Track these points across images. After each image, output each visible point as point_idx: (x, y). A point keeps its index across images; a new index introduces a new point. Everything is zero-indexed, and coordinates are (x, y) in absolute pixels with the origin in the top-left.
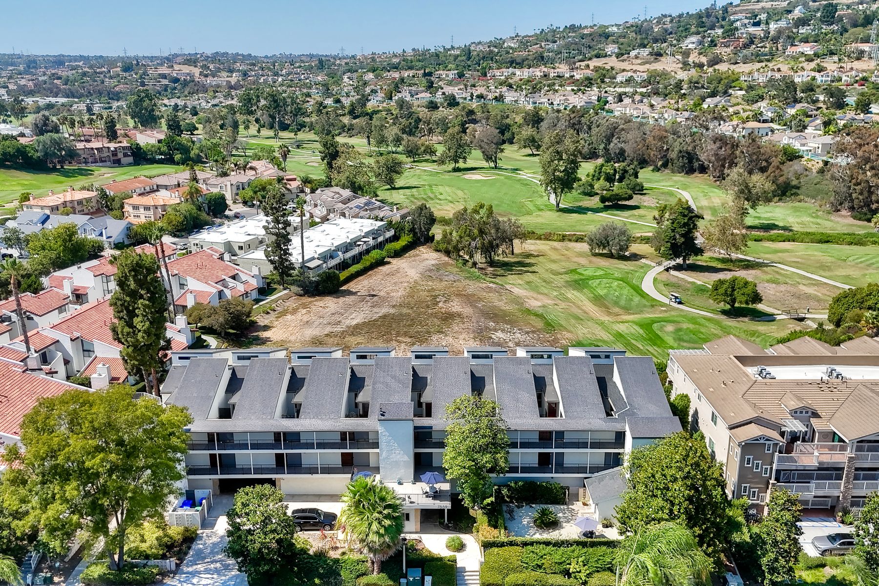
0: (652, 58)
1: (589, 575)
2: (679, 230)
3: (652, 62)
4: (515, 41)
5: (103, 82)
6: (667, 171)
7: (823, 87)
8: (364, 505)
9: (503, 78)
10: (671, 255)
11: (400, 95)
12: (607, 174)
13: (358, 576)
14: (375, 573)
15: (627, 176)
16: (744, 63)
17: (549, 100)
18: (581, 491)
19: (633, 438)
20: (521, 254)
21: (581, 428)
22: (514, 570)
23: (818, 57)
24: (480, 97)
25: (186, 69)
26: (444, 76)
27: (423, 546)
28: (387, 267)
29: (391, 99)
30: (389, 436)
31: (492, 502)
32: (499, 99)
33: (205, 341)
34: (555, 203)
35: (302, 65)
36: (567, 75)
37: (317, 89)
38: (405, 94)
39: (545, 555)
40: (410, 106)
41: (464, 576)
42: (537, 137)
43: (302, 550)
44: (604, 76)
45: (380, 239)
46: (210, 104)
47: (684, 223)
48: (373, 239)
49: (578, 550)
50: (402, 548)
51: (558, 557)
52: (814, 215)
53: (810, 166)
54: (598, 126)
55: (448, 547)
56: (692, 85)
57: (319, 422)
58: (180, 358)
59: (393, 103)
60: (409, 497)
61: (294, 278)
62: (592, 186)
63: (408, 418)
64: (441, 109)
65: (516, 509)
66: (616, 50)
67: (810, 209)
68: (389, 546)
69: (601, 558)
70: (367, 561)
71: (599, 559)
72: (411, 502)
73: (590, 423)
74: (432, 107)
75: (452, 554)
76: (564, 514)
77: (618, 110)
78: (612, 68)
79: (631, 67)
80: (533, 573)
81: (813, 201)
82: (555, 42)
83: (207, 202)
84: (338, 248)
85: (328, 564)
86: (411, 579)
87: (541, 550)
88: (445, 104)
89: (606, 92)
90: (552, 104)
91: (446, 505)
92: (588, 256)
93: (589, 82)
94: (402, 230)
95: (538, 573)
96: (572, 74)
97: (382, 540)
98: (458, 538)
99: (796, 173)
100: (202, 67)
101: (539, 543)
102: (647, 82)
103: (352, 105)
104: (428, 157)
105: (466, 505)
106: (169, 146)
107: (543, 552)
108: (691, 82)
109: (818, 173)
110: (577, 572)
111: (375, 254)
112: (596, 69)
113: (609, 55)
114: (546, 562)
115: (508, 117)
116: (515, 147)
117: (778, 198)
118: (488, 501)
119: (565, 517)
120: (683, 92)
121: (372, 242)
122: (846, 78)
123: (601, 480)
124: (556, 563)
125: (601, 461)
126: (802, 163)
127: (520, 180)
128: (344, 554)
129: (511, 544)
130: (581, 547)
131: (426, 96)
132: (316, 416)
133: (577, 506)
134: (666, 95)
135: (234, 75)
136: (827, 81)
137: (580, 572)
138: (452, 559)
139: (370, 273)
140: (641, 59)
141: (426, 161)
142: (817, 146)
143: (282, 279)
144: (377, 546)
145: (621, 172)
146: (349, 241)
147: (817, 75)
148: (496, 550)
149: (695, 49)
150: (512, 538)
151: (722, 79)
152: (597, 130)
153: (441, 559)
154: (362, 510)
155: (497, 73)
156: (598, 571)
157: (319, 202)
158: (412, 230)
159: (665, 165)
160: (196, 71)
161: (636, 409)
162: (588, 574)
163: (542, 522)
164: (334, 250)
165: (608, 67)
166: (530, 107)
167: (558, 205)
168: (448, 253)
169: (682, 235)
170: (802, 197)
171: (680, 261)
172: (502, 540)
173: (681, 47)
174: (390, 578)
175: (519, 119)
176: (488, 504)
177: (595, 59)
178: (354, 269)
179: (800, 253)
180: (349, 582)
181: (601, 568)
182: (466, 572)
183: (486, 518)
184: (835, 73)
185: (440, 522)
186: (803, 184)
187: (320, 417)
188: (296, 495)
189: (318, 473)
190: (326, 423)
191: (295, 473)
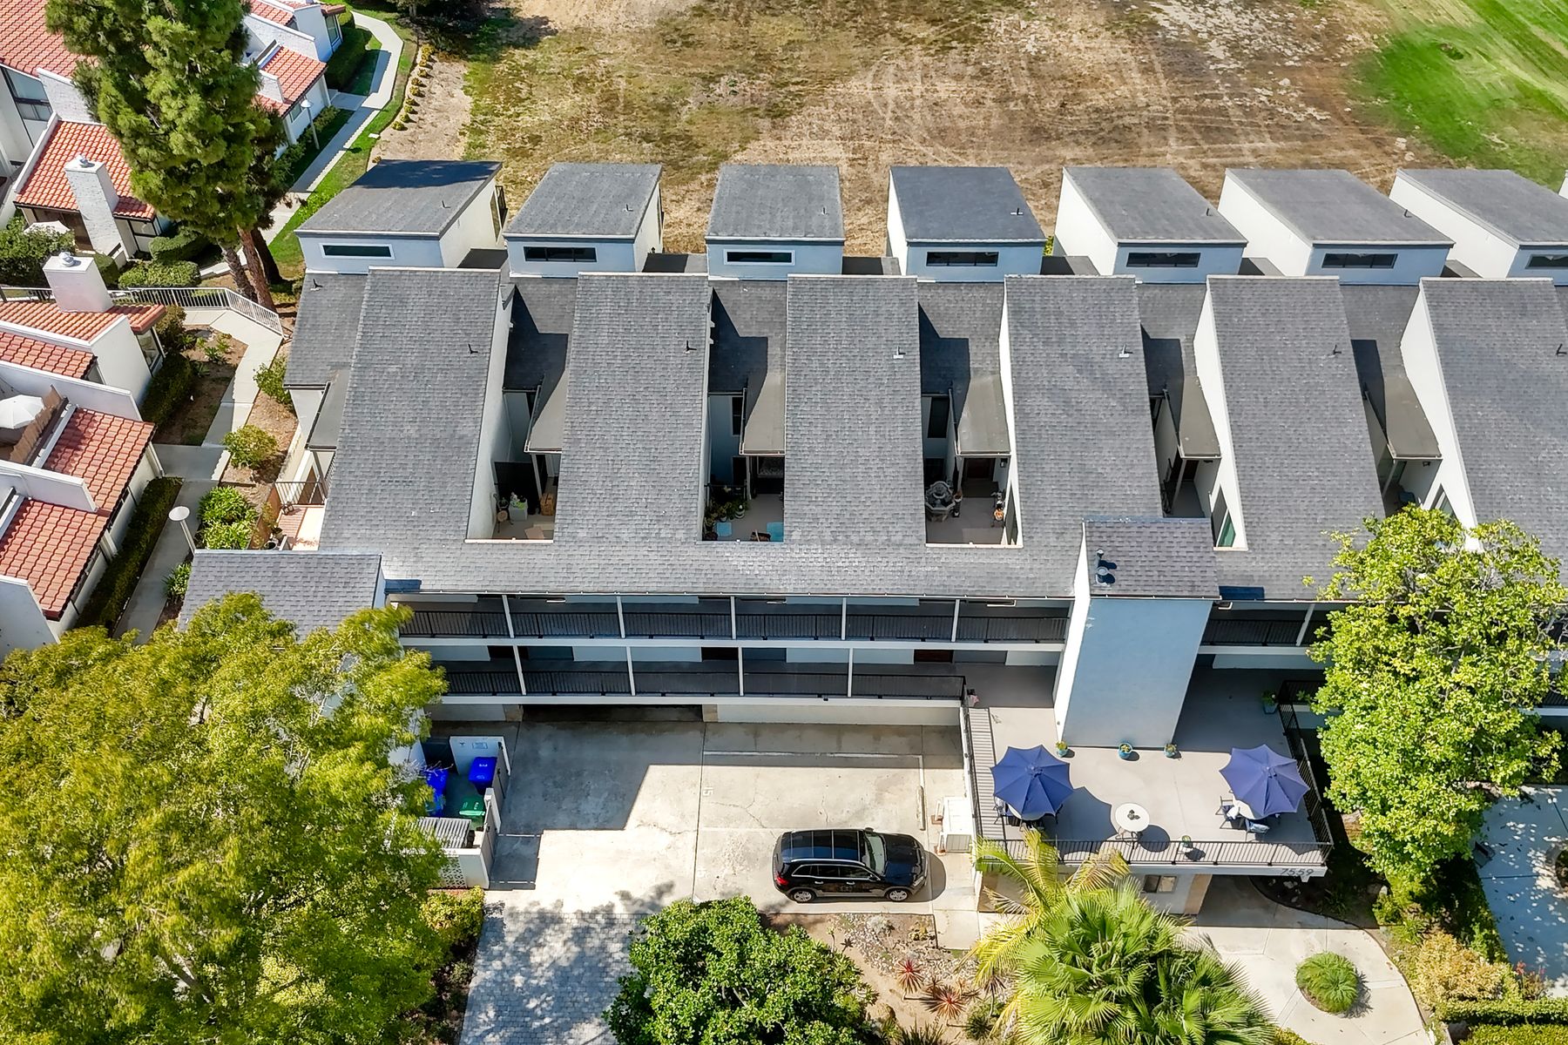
33: (367, 35)
57: (857, 558)
58: (330, 251)
63: (1203, 591)
91: (1312, 869)
129: (1545, 1020)
132: (843, 531)
172: (1518, 1011)
187: (855, 539)
188: (764, 725)
189: (845, 695)
190: (881, 563)
191: (771, 694)
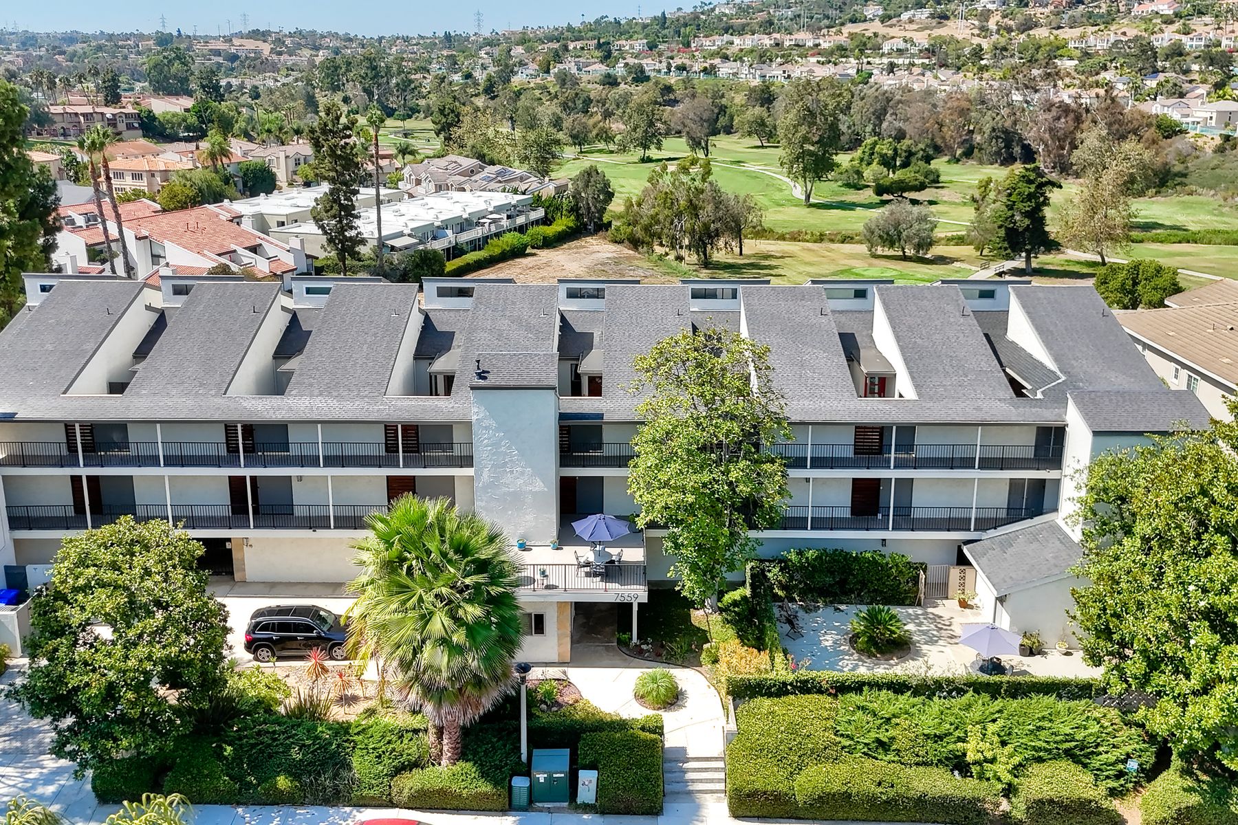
0: (934, 22)
1: (1017, 770)
2: (1020, 205)
3: (934, 27)
4: (731, 6)
5: (126, 58)
6: (971, 162)
7: (1194, 55)
8: (410, 568)
9: (715, 48)
10: (1006, 249)
11: (561, 66)
12: (883, 156)
13: (398, 770)
14: (444, 762)
15: (913, 160)
16: (1071, 28)
17: (784, 72)
18: (955, 572)
19: (1096, 433)
20: (754, 255)
21: (958, 419)
22: (819, 755)
23: (1181, 18)
24: (682, 68)
25: (250, 44)
26: (627, 48)
27: (577, 696)
28: (530, 259)
29: (548, 72)
30: (497, 430)
31: (744, 598)
32: (710, 71)
34: (803, 197)
35: (421, 42)
36: (810, 44)
37: (438, 62)
38: (570, 65)
39: (894, 716)
40: (576, 82)
41: (685, 771)
42: (769, 121)
43: (260, 702)
44: (865, 46)
45: (521, 220)
46: (279, 84)
47: (1030, 194)
48: (509, 217)
49: (982, 705)
50: (519, 693)
51: (931, 723)
52: (1215, 212)
53: (1200, 143)
54: (862, 99)
55: (640, 697)
56: (998, 52)
57: (333, 403)
58: (44, 288)
59: (551, 78)
60: (543, 573)
61: (366, 263)
62: (859, 173)
63: (545, 383)
64: (622, 86)
65: (801, 614)
66: (880, 13)
67: (1208, 204)
68: (478, 682)
69: (1046, 724)
70: (426, 730)
71: (1039, 728)
72: (548, 587)
73: (978, 409)
74: (610, 84)
75: (651, 712)
76: (920, 624)
77: (888, 82)
78: (876, 35)
79: (903, 34)
80: (868, 763)
81: (1212, 192)
82: (789, 8)
83: (241, 174)
84: (445, 225)
85: (317, 738)
86: (542, 778)
87: (885, 703)
88: (630, 79)
89: (869, 63)
90: (789, 76)
91: (637, 593)
92: (865, 258)
93: (842, 51)
94: (557, 209)
95: (883, 765)
96: (817, 41)
97: (458, 661)
98: (665, 676)
99: (1179, 153)
100: (273, 42)
101: (876, 685)
102: (930, 52)
103: (489, 79)
104: (602, 145)
105: (684, 593)
106: (201, 116)
107: (892, 710)
108: (996, 48)
109: (1215, 152)
110: (986, 760)
111: (511, 239)
112: (852, 36)
113: (871, 19)
114: (899, 734)
115: (723, 96)
116: (734, 138)
117: (1154, 190)
118: (736, 595)
119: (924, 633)
120: (983, 62)
121: (505, 223)
122: (1228, 42)
123: (1007, 543)
124: (927, 736)
125: (1001, 499)
126: (1187, 140)
127: (744, 172)
128: (371, 712)
129: (805, 687)
130: (986, 697)
131: (600, 69)
132: (328, 390)
133: (947, 609)
134: (959, 68)
135: (321, 53)
136: (1200, 46)
137: (993, 761)
138: (652, 725)
139: (500, 265)
140: (917, 24)
141: (600, 151)
142: (1208, 115)
143: (343, 259)
144: (443, 678)
145: (904, 154)
146: (465, 216)
147: (1185, 39)
148: (765, 704)
149: (997, 10)
150: (804, 674)
151: (1040, 47)
152: (861, 103)
153: (621, 725)
154: (408, 582)
155: (707, 42)
156: (1040, 760)
157: (423, 176)
158: (574, 210)
159: (968, 154)
160: (266, 48)
161: (1081, 381)
162: (1016, 768)
163: (872, 641)
164: (438, 227)
165: (868, 34)
166: (756, 82)
167: (808, 197)
168: (635, 243)
169: (1027, 215)
170: (1194, 188)
171: (1019, 263)
172: (782, 679)
173: (976, 9)
174: (484, 775)
175: (739, 99)
176: (735, 603)
177: (849, 25)
178: (472, 257)
179: (1212, 257)
180: (371, 787)
181: (1049, 751)
182: (687, 760)
183: (731, 632)
184: (1211, 36)
185: (620, 642)
186: (1192, 169)
187: (335, 394)
188: (281, 583)
189: (329, 527)
190: (348, 405)
191: (275, 527)
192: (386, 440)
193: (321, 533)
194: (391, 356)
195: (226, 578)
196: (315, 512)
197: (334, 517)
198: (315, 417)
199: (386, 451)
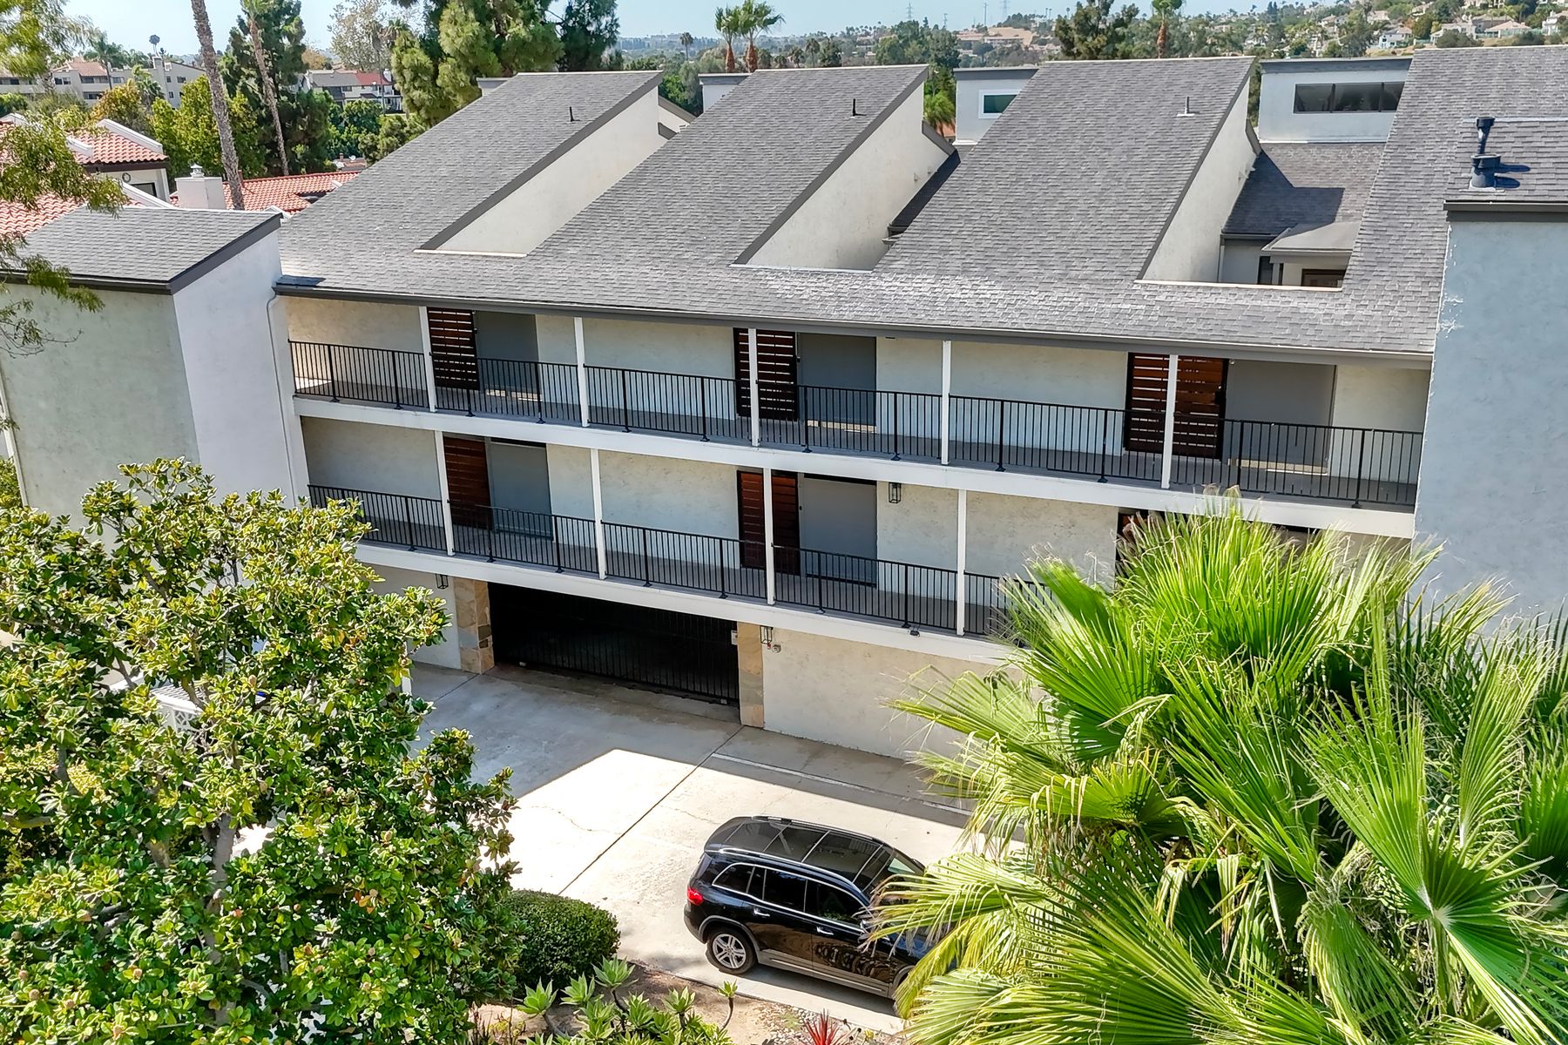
38: (1464, 25)
59: (1431, 45)
131: (1514, 28)
132: (986, 263)
187: (1003, 271)
188: (837, 748)
189: (952, 630)
190: (1033, 298)
191: (821, 608)
192: (1129, 403)
193: (931, 642)
194: (1168, 192)
195: (721, 710)
196: (922, 586)
197: (968, 606)
198: (937, 320)
199: (1126, 443)
